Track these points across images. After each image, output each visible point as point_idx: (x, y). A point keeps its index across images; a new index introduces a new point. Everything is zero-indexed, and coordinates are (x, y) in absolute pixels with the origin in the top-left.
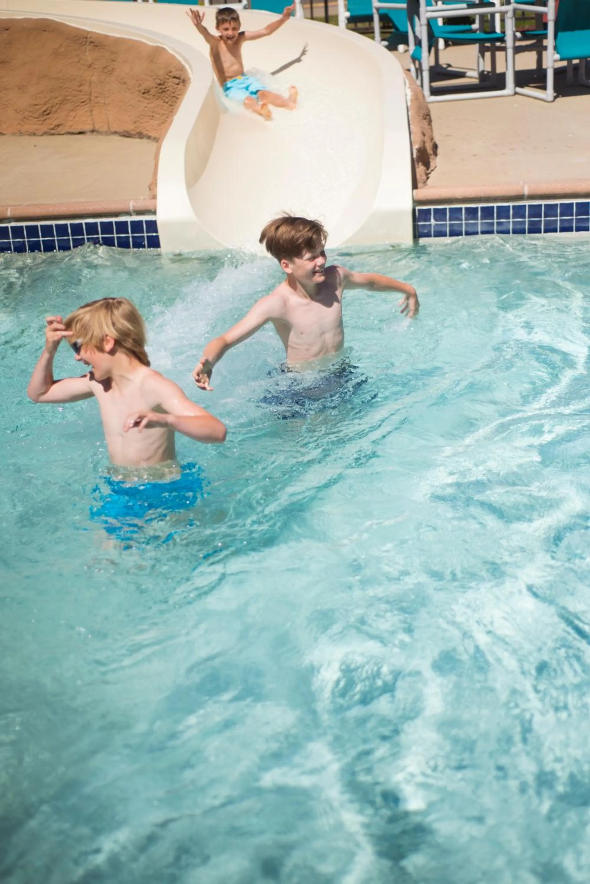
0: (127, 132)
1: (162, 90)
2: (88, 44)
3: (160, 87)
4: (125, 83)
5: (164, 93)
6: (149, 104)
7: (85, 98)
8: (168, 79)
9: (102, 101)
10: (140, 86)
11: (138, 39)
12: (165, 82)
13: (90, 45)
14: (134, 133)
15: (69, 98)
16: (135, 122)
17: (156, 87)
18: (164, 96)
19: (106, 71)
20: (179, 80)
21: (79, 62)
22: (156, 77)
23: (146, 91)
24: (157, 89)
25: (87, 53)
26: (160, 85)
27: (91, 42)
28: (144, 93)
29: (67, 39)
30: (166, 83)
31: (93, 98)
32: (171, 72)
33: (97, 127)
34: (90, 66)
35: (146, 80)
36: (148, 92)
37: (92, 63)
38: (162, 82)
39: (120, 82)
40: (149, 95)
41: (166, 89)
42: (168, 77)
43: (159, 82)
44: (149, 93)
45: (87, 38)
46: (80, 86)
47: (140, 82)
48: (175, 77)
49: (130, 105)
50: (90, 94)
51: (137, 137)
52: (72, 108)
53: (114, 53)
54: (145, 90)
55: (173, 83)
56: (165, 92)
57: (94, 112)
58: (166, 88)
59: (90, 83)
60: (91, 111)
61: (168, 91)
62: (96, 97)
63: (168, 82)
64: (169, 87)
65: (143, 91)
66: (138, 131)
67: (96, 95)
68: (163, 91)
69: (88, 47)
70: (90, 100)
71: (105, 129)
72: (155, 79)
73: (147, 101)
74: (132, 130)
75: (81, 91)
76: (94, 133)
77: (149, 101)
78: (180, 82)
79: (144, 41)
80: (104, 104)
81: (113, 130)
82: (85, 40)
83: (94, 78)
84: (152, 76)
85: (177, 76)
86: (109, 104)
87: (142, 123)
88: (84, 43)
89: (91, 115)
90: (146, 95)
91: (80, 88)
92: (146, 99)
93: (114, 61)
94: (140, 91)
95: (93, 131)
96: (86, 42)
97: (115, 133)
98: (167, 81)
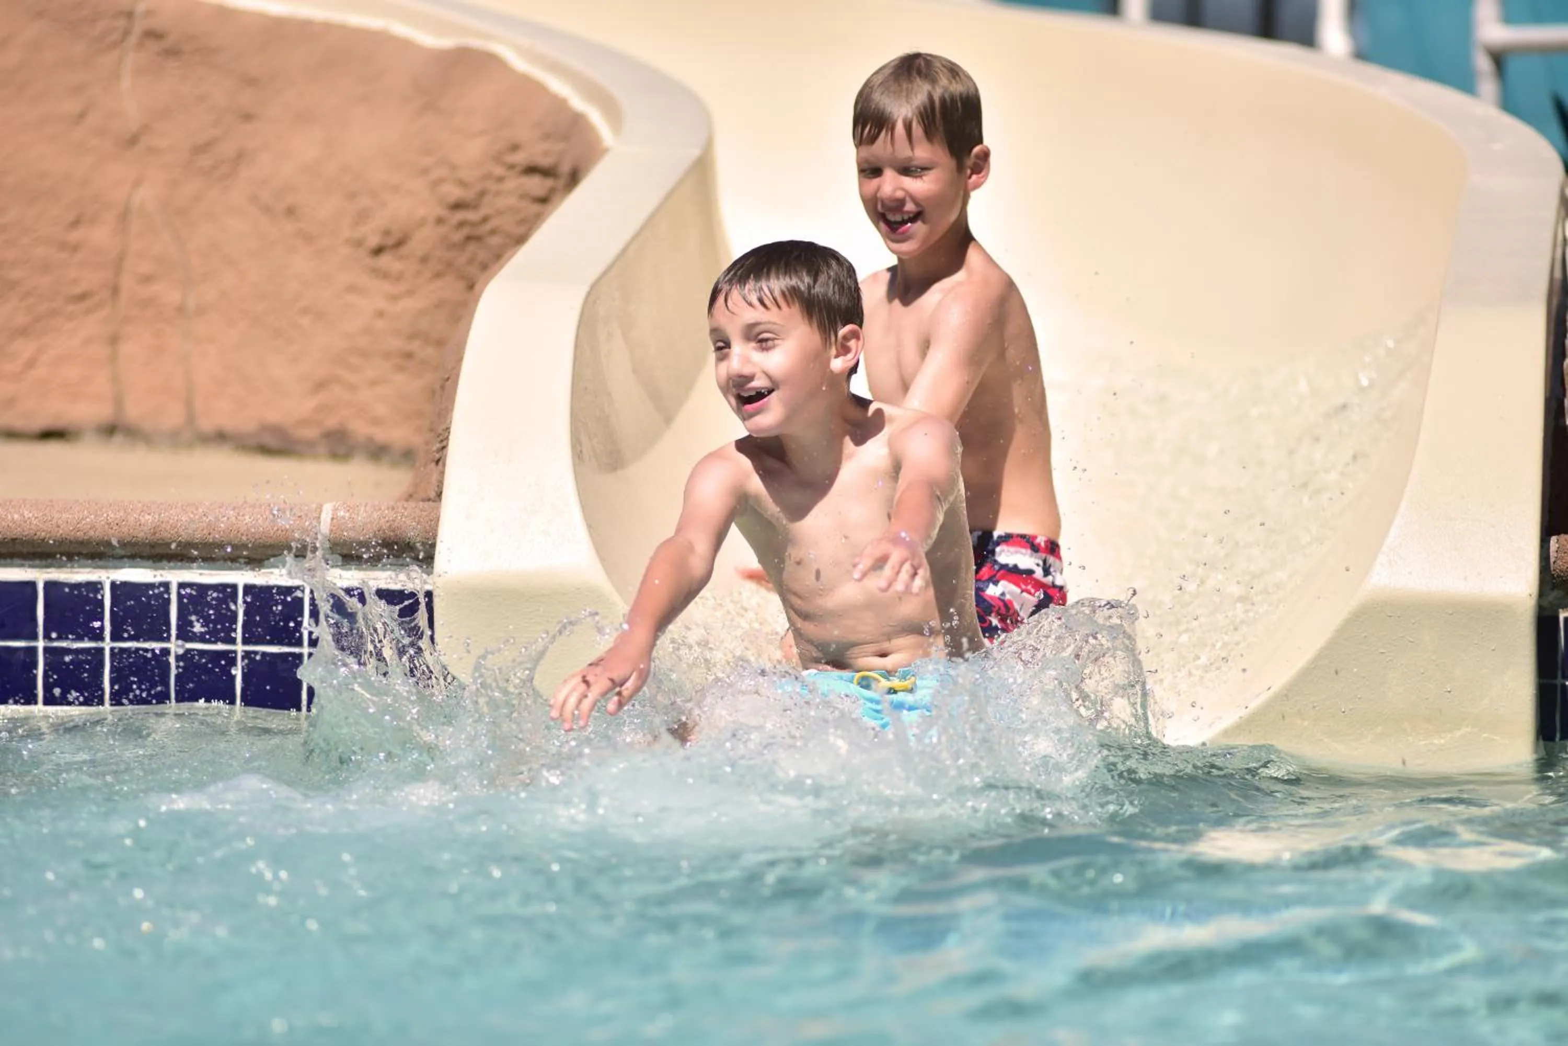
0: (277, 430)
1: (465, 231)
2: (133, 39)
3: (461, 215)
4: (291, 212)
5: (472, 247)
6: (395, 298)
7: (91, 279)
8: (500, 179)
9: (173, 296)
10: (362, 216)
11: (374, 23)
12: (482, 194)
13: (140, 45)
14: (310, 433)
15: (16, 274)
16: (320, 386)
17: (440, 221)
18: (471, 261)
19: (205, 161)
20: (549, 183)
21: (82, 116)
22: (441, 172)
23: (390, 241)
24: (443, 230)
25: (126, 83)
26: (458, 206)
27: (153, 35)
28: (378, 251)
29: (40, 15)
30: (486, 200)
31: (127, 283)
32: (515, 148)
33: (133, 412)
34: (133, 140)
35: (396, 189)
36: (399, 244)
37: (145, 129)
38: (468, 195)
39: (267, 210)
40: (401, 258)
41: (488, 227)
42: (499, 171)
43: (454, 192)
44: (404, 250)
45: (130, 15)
46: (75, 224)
47: (365, 201)
48: (531, 170)
49: (305, 311)
50: (118, 265)
51: (322, 449)
52: (21, 319)
53: (251, 82)
54: (387, 233)
55: (523, 196)
56: (478, 239)
57: (127, 349)
58: (485, 219)
59: (124, 216)
60: (114, 340)
61: (493, 232)
62: (147, 279)
63: (498, 194)
64: (500, 213)
65: (374, 241)
66: (332, 422)
67: (145, 268)
68: (469, 238)
69: (132, 59)
70: (115, 291)
71: (173, 417)
72: (439, 181)
73: (387, 287)
74: (304, 422)
75: (75, 248)
76: (118, 439)
77: (402, 287)
78: (552, 191)
79: (400, 29)
80: (181, 309)
81: (207, 424)
82: (121, 23)
83: (146, 196)
84: (425, 171)
85: (545, 162)
86: (201, 311)
87: (352, 388)
88: (114, 37)
89: (113, 359)
90: (386, 261)
91: (75, 236)
92: (385, 275)
93: (248, 117)
94: (359, 243)
95: (110, 430)
96: (126, 33)
97: (221, 437)
98: (492, 186)
